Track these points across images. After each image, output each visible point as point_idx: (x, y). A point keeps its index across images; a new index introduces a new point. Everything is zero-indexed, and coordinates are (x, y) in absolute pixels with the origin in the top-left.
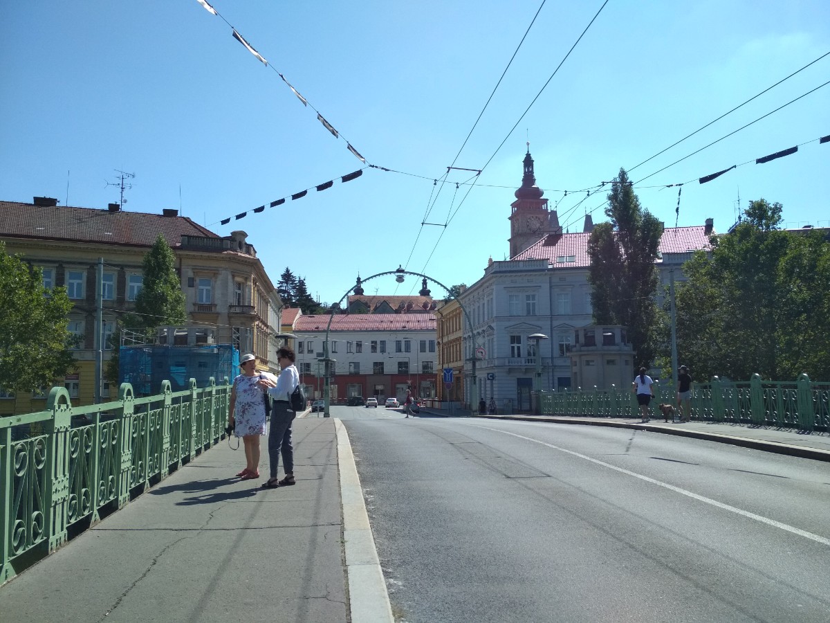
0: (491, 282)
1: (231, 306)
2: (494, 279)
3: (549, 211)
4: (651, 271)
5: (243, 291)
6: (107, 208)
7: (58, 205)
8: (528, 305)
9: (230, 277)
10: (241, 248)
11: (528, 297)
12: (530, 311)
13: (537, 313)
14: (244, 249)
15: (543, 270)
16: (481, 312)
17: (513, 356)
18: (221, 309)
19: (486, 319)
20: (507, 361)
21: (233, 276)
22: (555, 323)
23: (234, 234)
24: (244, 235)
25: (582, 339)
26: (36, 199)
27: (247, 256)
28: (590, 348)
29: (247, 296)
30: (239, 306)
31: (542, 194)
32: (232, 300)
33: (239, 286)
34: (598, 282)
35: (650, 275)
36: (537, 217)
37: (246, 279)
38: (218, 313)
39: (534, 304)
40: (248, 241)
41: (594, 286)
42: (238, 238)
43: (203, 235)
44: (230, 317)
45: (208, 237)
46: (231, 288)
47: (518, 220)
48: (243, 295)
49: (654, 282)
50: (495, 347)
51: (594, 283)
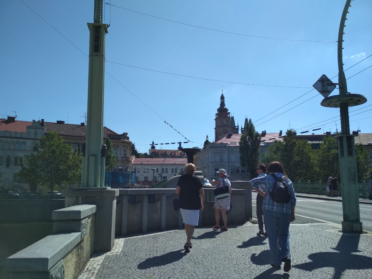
0: (209, 150)
1: (123, 158)
2: (210, 149)
3: (231, 117)
4: (258, 150)
5: (126, 152)
6: (80, 124)
7: (64, 123)
8: (221, 158)
9: (122, 148)
10: (126, 138)
11: (221, 156)
12: (222, 160)
13: (224, 161)
14: (127, 138)
15: (226, 147)
16: (205, 160)
17: (216, 175)
18: (120, 158)
19: (207, 162)
20: (214, 177)
21: (123, 148)
22: (230, 164)
23: (124, 133)
24: (127, 134)
25: (236, 171)
26: (58, 121)
27: (127, 141)
28: (238, 173)
29: (127, 154)
30: (125, 157)
31: (228, 110)
32: (123, 156)
33: (125, 151)
34: (242, 153)
35: (257, 151)
36: (226, 120)
37: (127, 148)
38: (119, 160)
39: (223, 158)
40: (128, 136)
41: (241, 154)
42: (125, 135)
43: (113, 134)
44: (122, 161)
45: (115, 135)
46: (123, 152)
47: (218, 120)
48: (126, 154)
49: (259, 153)
50: (210, 172)
51: (241, 153)
